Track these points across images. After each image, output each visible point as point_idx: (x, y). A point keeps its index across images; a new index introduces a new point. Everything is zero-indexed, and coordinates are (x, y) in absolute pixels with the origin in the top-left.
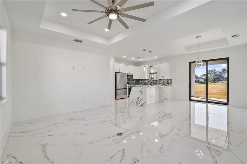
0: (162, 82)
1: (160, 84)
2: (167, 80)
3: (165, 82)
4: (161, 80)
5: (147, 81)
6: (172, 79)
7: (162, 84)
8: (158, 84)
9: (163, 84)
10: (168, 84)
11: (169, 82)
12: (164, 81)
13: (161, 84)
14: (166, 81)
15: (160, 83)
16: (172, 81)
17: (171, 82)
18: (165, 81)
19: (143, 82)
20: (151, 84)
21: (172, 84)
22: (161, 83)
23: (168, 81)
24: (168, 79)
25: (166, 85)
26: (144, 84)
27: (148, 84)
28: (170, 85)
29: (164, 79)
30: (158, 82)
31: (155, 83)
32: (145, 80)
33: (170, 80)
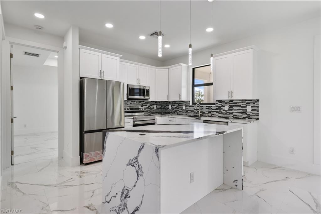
0: (226, 108)
1: (220, 115)
2: (240, 104)
3: (236, 108)
4: (224, 102)
5: (186, 106)
6: (258, 101)
7: (226, 116)
8: (215, 113)
9: (230, 113)
10: (244, 116)
11: (249, 108)
12: (231, 106)
13: (224, 114)
14: (240, 106)
15: (220, 113)
16: (258, 107)
17: (256, 110)
18: (234, 106)
19: (176, 108)
20: (195, 112)
22: (224, 112)
23: (244, 107)
24: (244, 101)
25: (238, 118)
26: (180, 113)
27: (187, 114)
28: (251, 117)
29: (233, 100)
30: (215, 108)
31: (205, 111)
32: (181, 103)
33: (252, 104)
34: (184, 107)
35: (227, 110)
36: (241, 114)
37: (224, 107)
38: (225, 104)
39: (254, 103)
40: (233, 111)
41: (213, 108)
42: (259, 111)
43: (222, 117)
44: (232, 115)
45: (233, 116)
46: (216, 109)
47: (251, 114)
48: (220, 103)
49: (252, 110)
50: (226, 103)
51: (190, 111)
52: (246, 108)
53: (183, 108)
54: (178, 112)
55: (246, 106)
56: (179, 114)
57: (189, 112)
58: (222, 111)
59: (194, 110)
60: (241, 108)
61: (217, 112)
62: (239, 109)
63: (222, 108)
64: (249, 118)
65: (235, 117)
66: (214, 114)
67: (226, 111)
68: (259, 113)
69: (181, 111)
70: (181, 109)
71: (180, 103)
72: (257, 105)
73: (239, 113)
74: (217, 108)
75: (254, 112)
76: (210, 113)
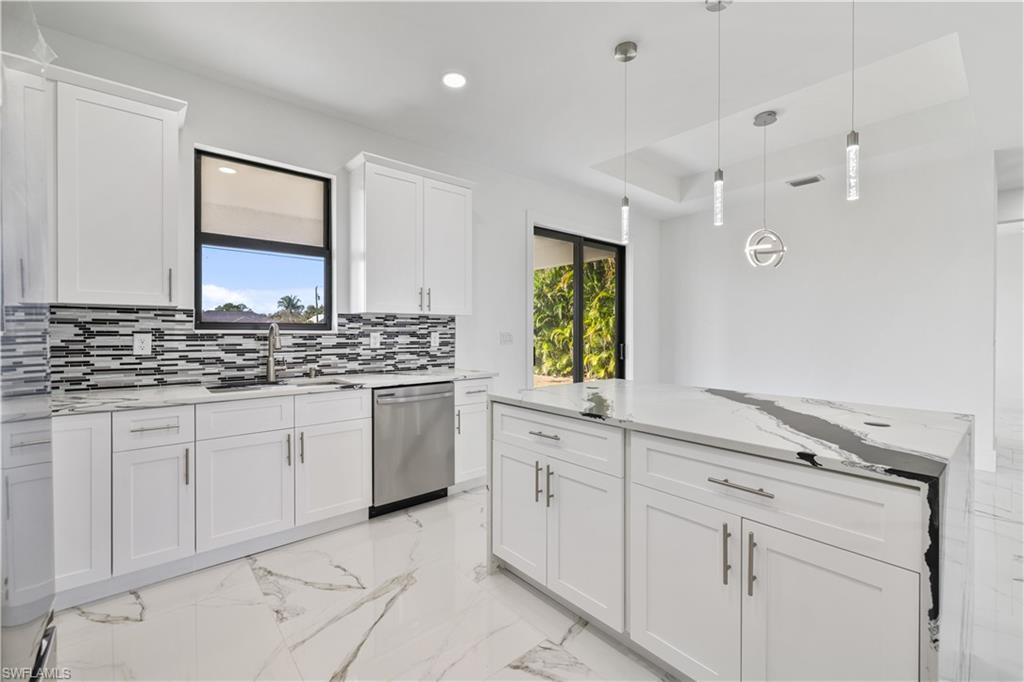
0: (376, 339)
1: (354, 365)
2: (414, 328)
3: (403, 340)
4: (367, 322)
5: (158, 334)
6: (453, 320)
7: (373, 365)
8: (334, 359)
9: (386, 357)
10: (424, 361)
11: (435, 340)
12: (391, 335)
13: (366, 362)
14: (413, 334)
15: (354, 358)
16: (453, 336)
17: (448, 342)
18: (397, 334)
20: (230, 366)
21: (456, 354)
22: (367, 354)
23: (423, 336)
24: (422, 319)
25: (409, 369)
26: (94, 379)
27: (168, 378)
28: (438, 362)
29: (394, 317)
30: (335, 341)
31: (289, 358)
32: (115, 322)
33: (440, 329)
34: (143, 345)
35: (378, 346)
36: (415, 357)
37: (368, 336)
38: (370, 327)
39: (445, 324)
40: (393, 350)
41: (324, 341)
42: (456, 345)
43: (362, 371)
44: (392, 362)
45: (394, 365)
46: (339, 346)
47: (439, 354)
48: (352, 325)
49: (441, 345)
50: (376, 324)
51: (190, 360)
52: (428, 339)
53: (130, 348)
54: (76, 372)
55: (429, 335)
56: (94, 387)
57: (182, 364)
58: (359, 350)
59: (222, 355)
60: (415, 339)
61: (341, 356)
62: (412, 343)
63: (360, 340)
64: (434, 366)
65: (400, 366)
66: (329, 366)
67: (374, 350)
68: (456, 349)
69: (115, 364)
70: (115, 357)
71: (96, 322)
72: (452, 331)
73: (412, 353)
74: (343, 340)
75: (445, 349)
76: (314, 361)
